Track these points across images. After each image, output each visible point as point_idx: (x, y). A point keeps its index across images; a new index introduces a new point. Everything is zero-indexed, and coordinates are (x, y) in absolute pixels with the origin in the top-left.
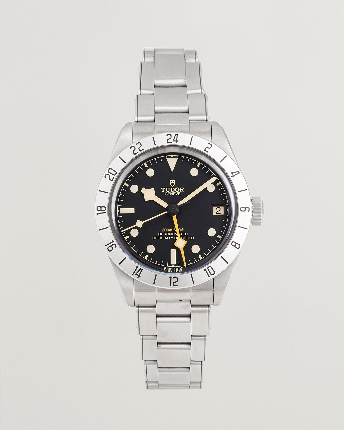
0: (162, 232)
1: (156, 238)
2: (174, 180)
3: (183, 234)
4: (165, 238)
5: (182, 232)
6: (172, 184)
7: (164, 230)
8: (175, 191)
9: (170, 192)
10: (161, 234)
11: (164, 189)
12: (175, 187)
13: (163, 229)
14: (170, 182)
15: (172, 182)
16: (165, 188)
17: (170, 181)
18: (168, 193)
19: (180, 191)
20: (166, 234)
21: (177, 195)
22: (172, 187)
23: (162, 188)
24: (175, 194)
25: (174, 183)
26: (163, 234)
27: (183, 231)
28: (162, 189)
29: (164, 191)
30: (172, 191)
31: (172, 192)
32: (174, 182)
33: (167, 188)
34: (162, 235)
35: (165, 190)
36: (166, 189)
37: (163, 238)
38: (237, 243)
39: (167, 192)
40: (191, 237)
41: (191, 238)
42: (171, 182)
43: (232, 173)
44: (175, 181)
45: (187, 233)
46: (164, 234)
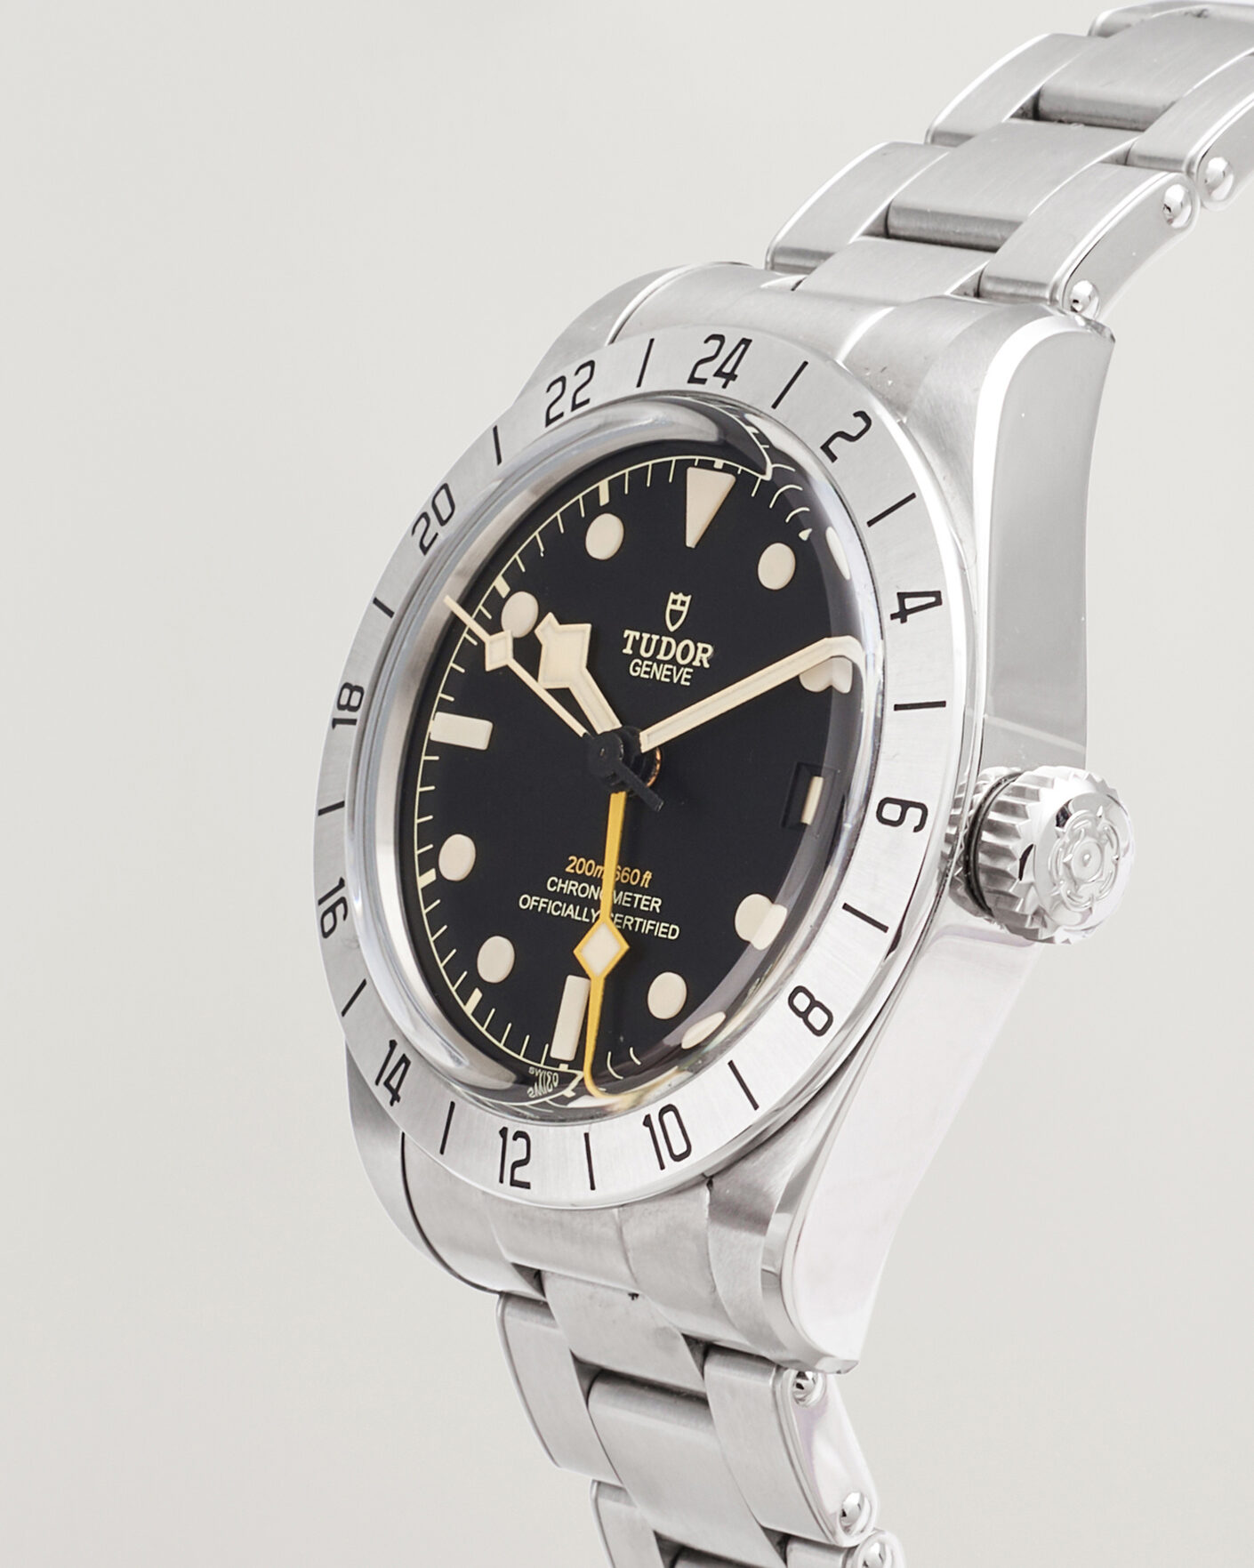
0: (566, 877)
1: (531, 902)
2: (688, 599)
3: (643, 902)
4: (568, 912)
5: (643, 891)
6: (675, 615)
7: (574, 868)
8: (673, 661)
9: (653, 658)
10: (557, 884)
11: (635, 637)
12: (678, 635)
13: (572, 861)
14: (670, 606)
15: (678, 607)
16: (637, 635)
17: (672, 596)
18: (646, 662)
19: (694, 664)
20: (577, 890)
21: (675, 680)
22: (669, 634)
23: (627, 633)
24: (669, 673)
25: (681, 612)
26: (565, 886)
27: (646, 886)
28: (625, 636)
29: (631, 652)
30: (661, 657)
31: (659, 662)
32: (685, 609)
33: (646, 636)
34: (562, 889)
35: (637, 644)
36: (641, 638)
37: (561, 909)
38: (817, 999)
39: (643, 659)
40: (668, 928)
41: (667, 934)
42: (674, 607)
43: (902, 597)
44: (687, 604)
45: (660, 904)
46: (570, 887)
